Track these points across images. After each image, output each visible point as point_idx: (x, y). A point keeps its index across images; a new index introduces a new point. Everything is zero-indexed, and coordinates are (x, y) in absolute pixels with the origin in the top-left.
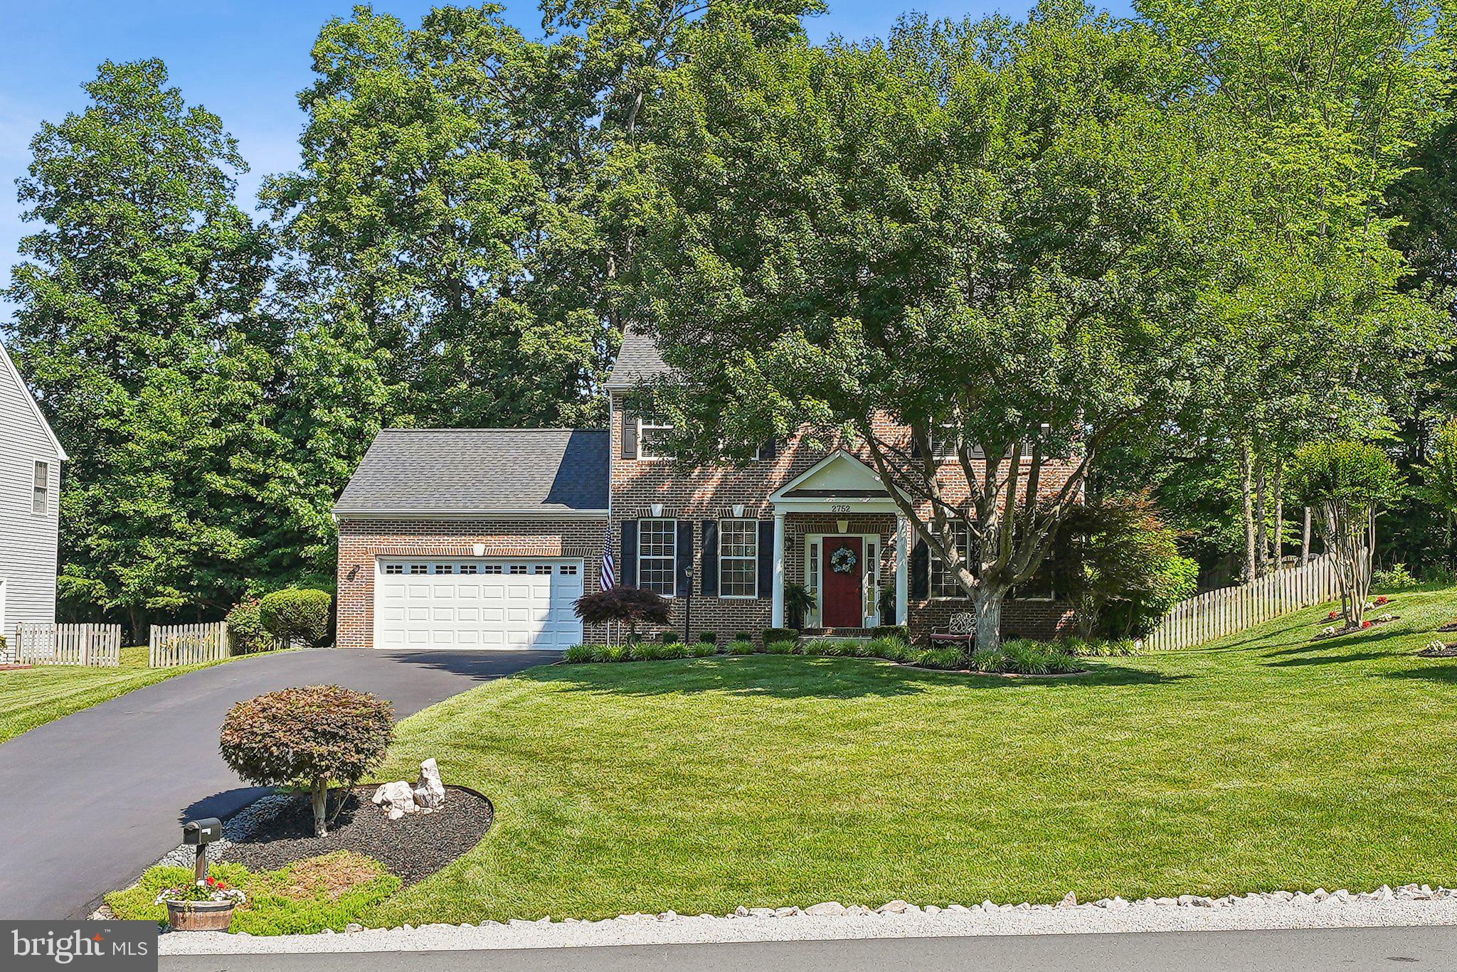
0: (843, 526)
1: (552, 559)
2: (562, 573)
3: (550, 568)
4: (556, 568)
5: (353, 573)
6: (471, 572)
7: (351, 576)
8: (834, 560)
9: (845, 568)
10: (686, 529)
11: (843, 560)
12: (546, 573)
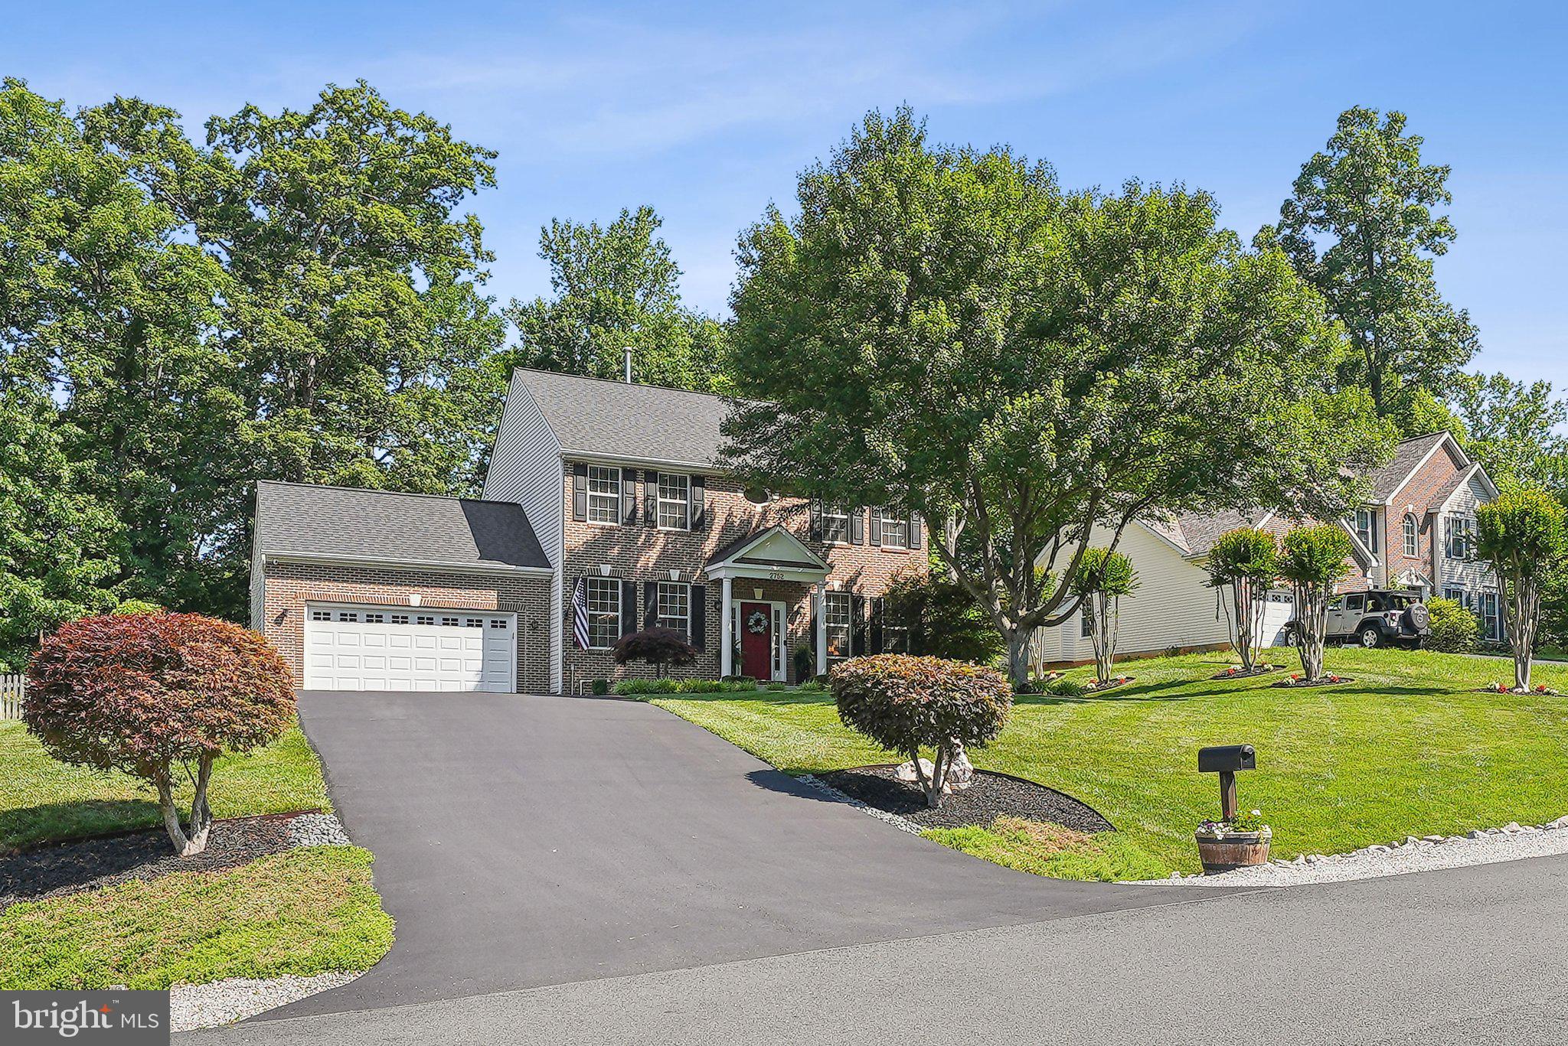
0: (758, 593)
1: (487, 612)
2: (493, 626)
3: (481, 621)
4: (487, 622)
5: (283, 615)
6: (403, 622)
7: (279, 620)
8: (752, 622)
9: (760, 629)
10: (630, 590)
11: (758, 622)
12: (477, 626)
